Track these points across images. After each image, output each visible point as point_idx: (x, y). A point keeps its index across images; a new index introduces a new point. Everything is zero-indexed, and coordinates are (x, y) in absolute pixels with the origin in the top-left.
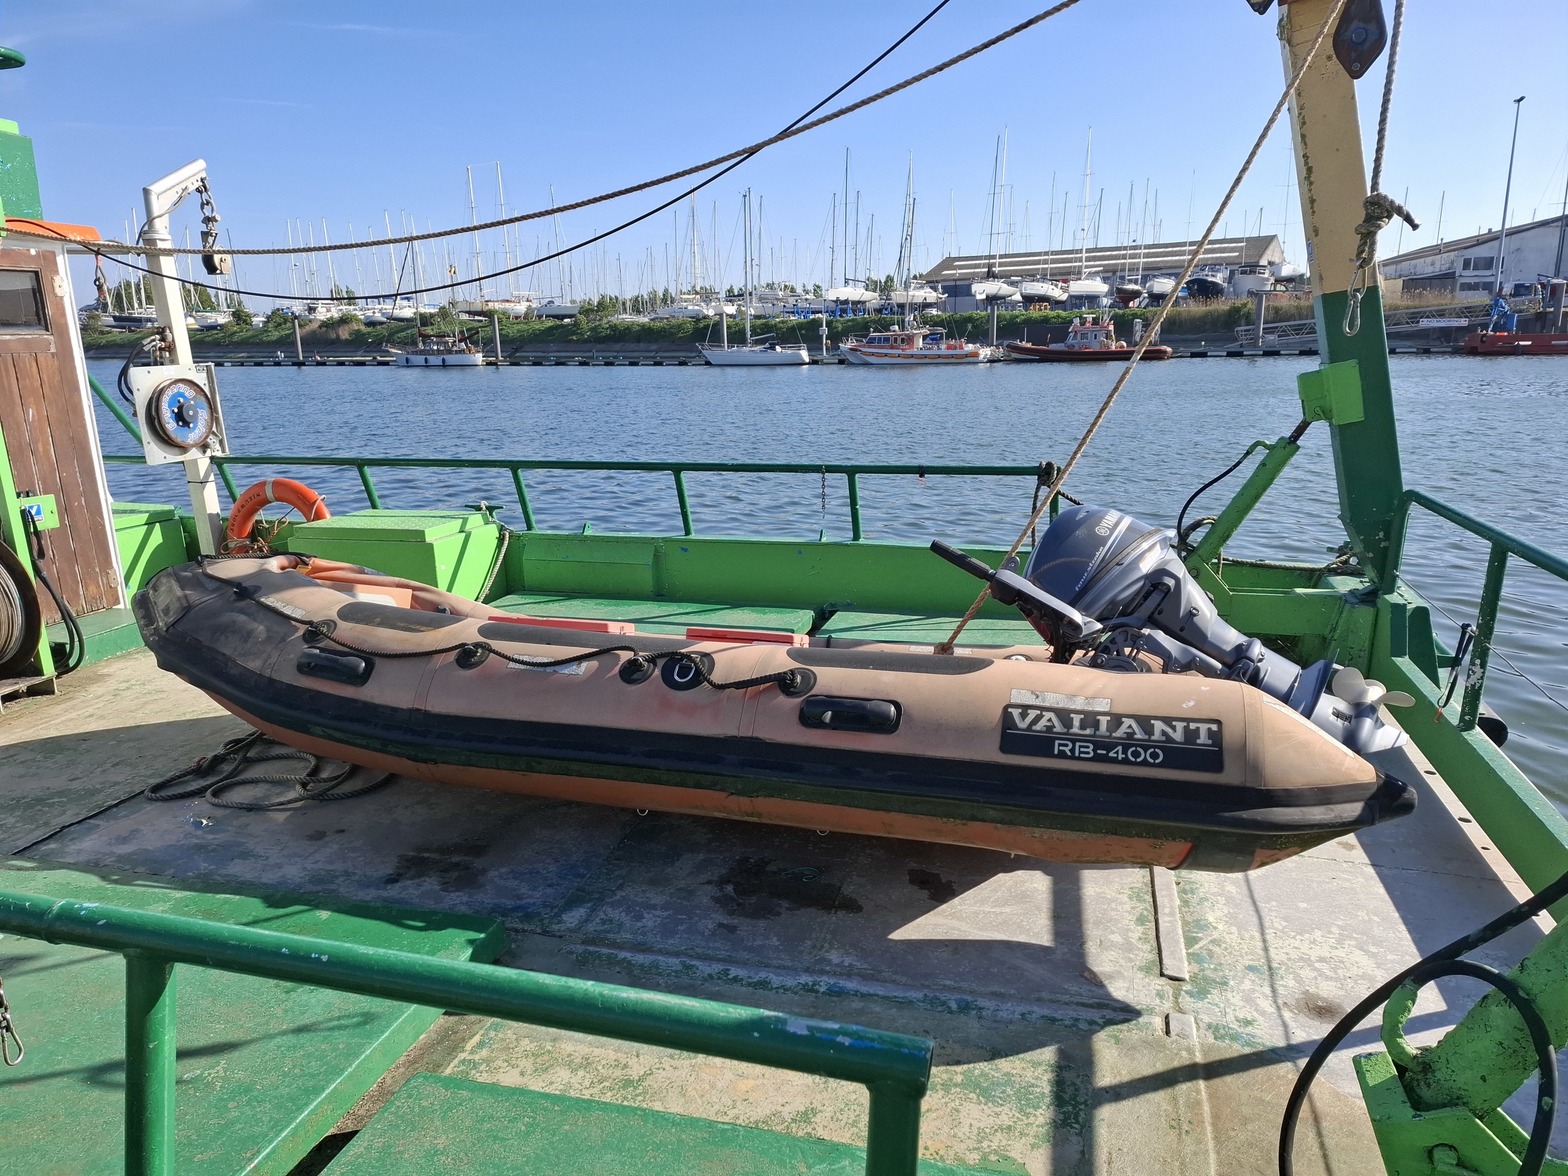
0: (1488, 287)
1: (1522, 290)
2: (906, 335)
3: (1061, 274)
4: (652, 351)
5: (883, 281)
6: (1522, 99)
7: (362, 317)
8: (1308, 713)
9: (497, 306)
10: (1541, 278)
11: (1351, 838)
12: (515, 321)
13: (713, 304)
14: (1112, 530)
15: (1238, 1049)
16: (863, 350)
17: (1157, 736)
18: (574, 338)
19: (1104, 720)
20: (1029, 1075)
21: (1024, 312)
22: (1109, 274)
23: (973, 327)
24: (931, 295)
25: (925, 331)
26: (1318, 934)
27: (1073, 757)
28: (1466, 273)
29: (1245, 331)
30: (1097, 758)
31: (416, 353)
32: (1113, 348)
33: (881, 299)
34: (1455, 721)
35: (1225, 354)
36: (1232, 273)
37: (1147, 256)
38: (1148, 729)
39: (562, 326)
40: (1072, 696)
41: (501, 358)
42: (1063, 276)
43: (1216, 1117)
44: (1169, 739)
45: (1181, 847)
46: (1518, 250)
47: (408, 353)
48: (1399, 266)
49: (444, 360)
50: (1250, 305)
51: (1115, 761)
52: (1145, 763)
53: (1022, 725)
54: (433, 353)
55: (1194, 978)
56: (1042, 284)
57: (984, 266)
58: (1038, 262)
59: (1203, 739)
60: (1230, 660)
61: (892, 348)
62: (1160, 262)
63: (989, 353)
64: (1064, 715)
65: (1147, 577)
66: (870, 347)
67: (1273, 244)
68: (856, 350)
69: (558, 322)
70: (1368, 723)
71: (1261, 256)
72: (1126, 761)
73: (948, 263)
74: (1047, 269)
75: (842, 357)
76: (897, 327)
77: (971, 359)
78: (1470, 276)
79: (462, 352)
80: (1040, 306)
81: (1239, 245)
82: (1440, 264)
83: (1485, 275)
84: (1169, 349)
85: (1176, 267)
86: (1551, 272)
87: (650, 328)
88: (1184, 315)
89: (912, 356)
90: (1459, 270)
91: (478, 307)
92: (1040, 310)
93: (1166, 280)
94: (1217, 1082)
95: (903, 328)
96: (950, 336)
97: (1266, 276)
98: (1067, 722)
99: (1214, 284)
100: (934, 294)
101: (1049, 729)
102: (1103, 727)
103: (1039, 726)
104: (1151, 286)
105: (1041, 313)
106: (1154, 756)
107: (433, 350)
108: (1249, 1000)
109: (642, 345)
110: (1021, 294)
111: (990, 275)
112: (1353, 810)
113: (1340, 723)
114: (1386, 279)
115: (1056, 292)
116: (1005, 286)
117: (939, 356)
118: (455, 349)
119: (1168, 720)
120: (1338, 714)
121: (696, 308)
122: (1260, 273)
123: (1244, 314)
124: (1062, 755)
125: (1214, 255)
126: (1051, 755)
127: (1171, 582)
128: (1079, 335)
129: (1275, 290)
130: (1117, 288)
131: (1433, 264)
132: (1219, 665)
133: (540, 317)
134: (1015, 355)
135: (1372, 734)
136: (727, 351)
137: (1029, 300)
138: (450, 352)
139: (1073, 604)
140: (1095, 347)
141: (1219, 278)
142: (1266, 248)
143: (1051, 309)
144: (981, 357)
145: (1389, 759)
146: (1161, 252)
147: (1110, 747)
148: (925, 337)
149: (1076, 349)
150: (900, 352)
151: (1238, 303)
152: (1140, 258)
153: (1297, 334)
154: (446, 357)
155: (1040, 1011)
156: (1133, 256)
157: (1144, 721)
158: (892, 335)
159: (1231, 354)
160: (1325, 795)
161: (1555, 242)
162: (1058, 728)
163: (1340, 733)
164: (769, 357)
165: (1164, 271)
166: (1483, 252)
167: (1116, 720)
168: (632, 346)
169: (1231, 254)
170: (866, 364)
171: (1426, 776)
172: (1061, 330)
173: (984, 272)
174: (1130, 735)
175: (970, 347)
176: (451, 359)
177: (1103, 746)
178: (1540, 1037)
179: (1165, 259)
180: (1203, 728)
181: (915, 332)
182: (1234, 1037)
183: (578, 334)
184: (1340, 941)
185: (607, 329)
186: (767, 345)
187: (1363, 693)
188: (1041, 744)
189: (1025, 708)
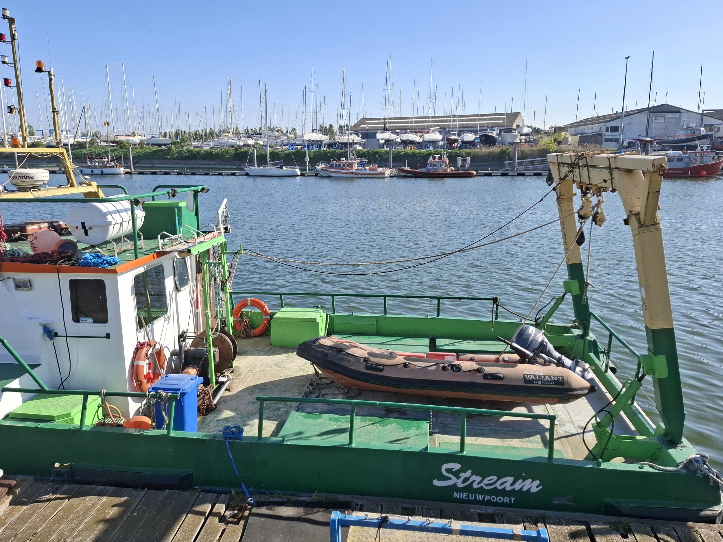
0: (617, 140)
1: (632, 144)
2: (349, 163)
3: (419, 129)
4: (212, 165)
5: (328, 127)
6: (628, 57)
7: (45, 143)
8: (574, 371)
9: (123, 138)
10: (640, 137)
11: (584, 397)
12: (134, 147)
13: (242, 139)
14: (532, 332)
15: (569, 434)
16: (328, 170)
17: (552, 379)
18: (169, 157)
19: (542, 377)
20: (536, 439)
21: (403, 150)
22: (443, 130)
23: (379, 156)
24: (357, 139)
25: (358, 161)
26: (580, 416)
27: (538, 384)
28: (607, 134)
29: (509, 163)
30: (542, 384)
31: (86, 167)
32: (449, 171)
33: (330, 139)
34: (604, 371)
35: (500, 174)
36: (501, 131)
37: (460, 121)
38: (551, 378)
39: (161, 150)
40: (535, 372)
41: (133, 170)
42: (421, 130)
43: (568, 443)
44: (555, 380)
45: (557, 399)
46: (629, 123)
47: (82, 167)
48: (577, 128)
49: (102, 171)
50: (509, 150)
51: (545, 384)
52: (551, 384)
53: (528, 378)
54: (96, 167)
55: (559, 424)
56: (410, 135)
57: (382, 123)
58: (408, 122)
59: (561, 380)
60: (558, 360)
61: (342, 169)
62: (466, 124)
63: (390, 172)
64: (535, 376)
65: (540, 342)
66: (331, 168)
67: (519, 116)
68: (325, 170)
69: (159, 148)
70: (586, 373)
71: (513, 123)
72: (547, 384)
73: (363, 121)
74: (412, 126)
75: (317, 172)
76: (344, 159)
77: (381, 176)
78: (609, 135)
79: (113, 167)
80: (412, 147)
81: (503, 116)
82: (594, 129)
83: (615, 135)
84: (475, 172)
85: (474, 127)
86: (644, 134)
87: (210, 153)
88: (480, 154)
89: (352, 173)
90: (604, 131)
91: (112, 138)
92: (411, 149)
93: (470, 135)
94: (567, 438)
95: (347, 159)
96: (370, 162)
97: (516, 134)
98: (536, 377)
99: (493, 137)
100: (357, 138)
101: (533, 379)
102: (543, 378)
103: (531, 378)
104: (463, 137)
105: (412, 151)
106: (552, 383)
107: (96, 166)
108: (569, 427)
109: (206, 162)
110: (401, 140)
111: (385, 129)
112: (586, 391)
113: (581, 373)
114: (571, 135)
115: (417, 138)
116: (392, 135)
117: (366, 174)
118: (108, 165)
119: (554, 376)
120: (580, 371)
121: (233, 141)
122: (513, 132)
123: (507, 154)
124: (536, 383)
125: (491, 122)
126: (534, 384)
127: (545, 343)
128: (432, 165)
129: (521, 142)
130: (447, 138)
131: (592, 129)
132: (556, 361)
133: (148, 144)
134: (402, 174)
135: (587, 375)
136: (256, 169)
137: (405, 143)
138: (106, 167)
139: (526, 349)
140: (440, 171)
141: (494, 134)
142: (516, 119)
143: (417, 149)
144: (386, 175)
145: (591, 381)
146: (466, 119)
147: (544, 382)
148: (358, 164)
149: (431, 172)
150: (347, 171)
151: (505, 148)
152: (456, 122)
153: (532, 165)
154: (103, 169)
155: (534, 431)
156: (454, 121)
157: (550, 377)
158: (342, 163)
159: (503, 175)
160: (582, 389)
161: (646, 120)
162: (534, 378)
163: (581, 375)
164: (280, 172)
165: (468, 129)
166: (614, 124)
167: (545, 377)
168: (201, 162)
169: (499, 121)
170: (329, 177)
171: (598, 383)
172: (423, 160)
173: (382, 127)
174: (548, 379)
175: (380, 170)
176: (106, 171)
177: (543, 381)
178: (612, 417)
179: (468, 123)
180: (560, 377)
181: (353, 161)
182: (569, 432)
183: (170, 155)
184: (584, 417)
185: (187, 152)
186: (279, 166)
187: (585, 366)
188: (531, 381)
189: (528, 375)
